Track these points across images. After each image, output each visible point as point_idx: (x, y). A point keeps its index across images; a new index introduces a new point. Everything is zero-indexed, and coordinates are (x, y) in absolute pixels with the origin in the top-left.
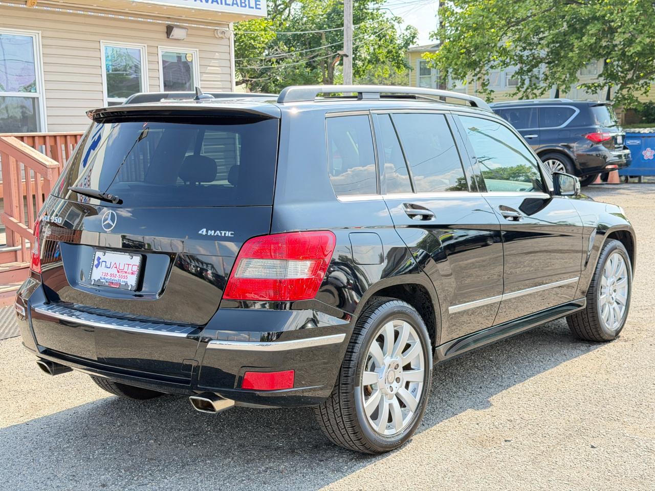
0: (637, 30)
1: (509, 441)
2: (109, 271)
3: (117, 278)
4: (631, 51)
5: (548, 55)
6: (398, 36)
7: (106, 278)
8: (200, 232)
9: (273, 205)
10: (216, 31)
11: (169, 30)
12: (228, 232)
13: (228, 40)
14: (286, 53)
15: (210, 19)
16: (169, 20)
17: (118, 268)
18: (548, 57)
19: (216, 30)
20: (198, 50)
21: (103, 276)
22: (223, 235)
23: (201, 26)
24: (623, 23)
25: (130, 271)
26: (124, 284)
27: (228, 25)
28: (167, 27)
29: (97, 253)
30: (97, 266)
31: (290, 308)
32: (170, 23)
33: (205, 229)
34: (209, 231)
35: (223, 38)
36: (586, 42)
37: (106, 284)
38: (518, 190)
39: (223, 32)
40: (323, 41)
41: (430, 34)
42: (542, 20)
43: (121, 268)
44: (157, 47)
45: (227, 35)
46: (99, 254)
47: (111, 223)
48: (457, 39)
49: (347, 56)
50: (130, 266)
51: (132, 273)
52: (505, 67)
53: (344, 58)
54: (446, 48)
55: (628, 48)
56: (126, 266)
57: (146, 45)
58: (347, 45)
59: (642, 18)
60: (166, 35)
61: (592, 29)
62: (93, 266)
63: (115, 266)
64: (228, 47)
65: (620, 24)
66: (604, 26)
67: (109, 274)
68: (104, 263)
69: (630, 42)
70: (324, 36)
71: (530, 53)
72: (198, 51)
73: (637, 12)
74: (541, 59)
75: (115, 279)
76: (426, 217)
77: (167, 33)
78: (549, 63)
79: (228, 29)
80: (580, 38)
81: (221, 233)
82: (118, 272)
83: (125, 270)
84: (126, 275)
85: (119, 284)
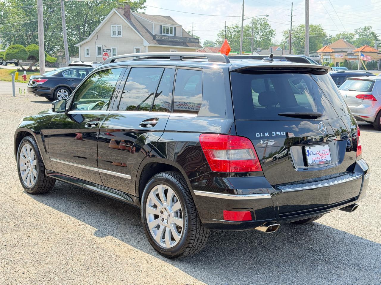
2: (316, 156)
3: (321, 159)
7: (315, 160)
17: (319, 153)
21: (313, 160)
26: (325, 161)
30: (309, 155)
43: (321, 153)
46: (307, 148)
47: (324, 129)
50: (325, 151)
51: (327, 154)
56: (323, 151)
63: (318, 153)
67: (316, 158)
68: (311, 153)
82: (320, 155)
83: (323, 154)
84: (324, 156)
85: (323, 162)
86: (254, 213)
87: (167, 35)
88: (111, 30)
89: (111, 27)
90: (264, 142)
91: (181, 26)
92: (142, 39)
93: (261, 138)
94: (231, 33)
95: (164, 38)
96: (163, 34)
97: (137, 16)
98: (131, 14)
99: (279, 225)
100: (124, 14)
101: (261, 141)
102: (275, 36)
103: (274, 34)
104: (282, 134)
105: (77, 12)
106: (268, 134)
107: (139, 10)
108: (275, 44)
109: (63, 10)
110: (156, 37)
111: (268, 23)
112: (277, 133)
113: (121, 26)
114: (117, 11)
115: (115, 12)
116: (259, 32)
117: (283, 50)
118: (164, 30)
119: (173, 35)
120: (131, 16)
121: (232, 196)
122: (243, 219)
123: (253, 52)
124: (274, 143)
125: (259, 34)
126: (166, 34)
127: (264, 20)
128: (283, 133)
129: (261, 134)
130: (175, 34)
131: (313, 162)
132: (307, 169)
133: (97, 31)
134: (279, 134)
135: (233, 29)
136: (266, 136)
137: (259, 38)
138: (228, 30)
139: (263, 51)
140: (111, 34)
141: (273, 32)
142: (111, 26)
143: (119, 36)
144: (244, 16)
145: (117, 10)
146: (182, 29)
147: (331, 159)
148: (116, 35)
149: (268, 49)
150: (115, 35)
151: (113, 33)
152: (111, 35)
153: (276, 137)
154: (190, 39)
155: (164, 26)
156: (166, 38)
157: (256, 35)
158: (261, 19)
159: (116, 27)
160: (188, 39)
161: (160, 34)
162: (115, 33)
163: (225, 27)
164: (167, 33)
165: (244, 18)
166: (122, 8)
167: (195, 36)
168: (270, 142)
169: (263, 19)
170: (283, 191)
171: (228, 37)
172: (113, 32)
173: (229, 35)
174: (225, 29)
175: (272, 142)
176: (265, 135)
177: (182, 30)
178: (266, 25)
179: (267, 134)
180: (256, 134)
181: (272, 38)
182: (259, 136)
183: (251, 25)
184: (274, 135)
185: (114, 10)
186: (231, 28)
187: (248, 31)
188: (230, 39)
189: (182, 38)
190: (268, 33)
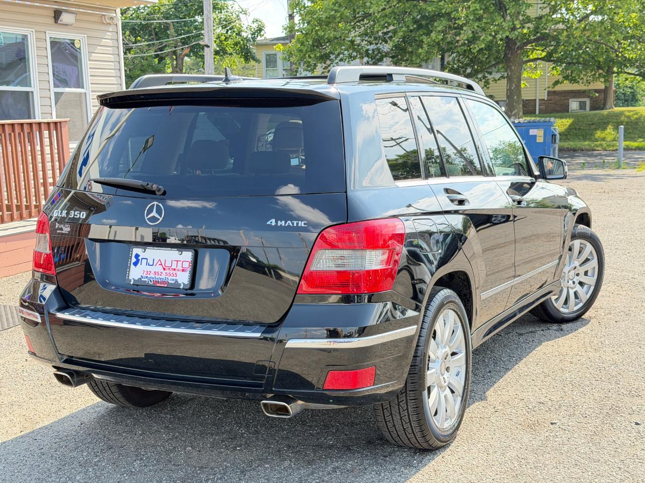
0: (480, 28)
1: (555, 423)
2: (153, 269)
3: (163, 277)
4: (475, 48)
5: (392, 50)
6: (245, 27)
7: (149, 276)
8: (269, 223)
9: (346, 192)
10: (103, 17)
11: (57, 14)
12: (300, 222)
13: (115, 26)
14: (133, 43)
15: (98, 4)
16: (56, 4)
17: (163, 264)
18: (392, 52)
19: (103, 15)
20: (86, 36)
21: (144, 275)
22: (295, 225)
23: (89, 11)
24: (468, 21)
25: (180, 267)
26: (174, 282)
27: (115, 10)
28: (55, 11)
29: (134, 249)
30: (136, 264)
31: (369, 301)
32: (57, 7)
33: (274, 220)
34: (279, 222)
35: (110, 24)
36: (435, 38)
37: (150, 283)
38: (501, 174)
39: (112, 18)
40: (171, 31)
41: (283, 26)
42: (391, 17)
43: (168, 264)
44: (45, 32)
45: (115, 21)
46: (136, 251)
47: (157, 216)
48: (310, 32)
49: (208, 46)
50: (180, 263)
51: (183, 270)
52: (352, 60)
53: (205, 48)
54: (299, 41)
55: (473, 45)
56: (175, 263)
57: (34, 30)
58: (208, 35)
59: (485, 16)
60: (54, 20)
61: (440, 25)
62: (130, 264)
63: (159, 263)
64: (116, 34)
65: (465, 22)
66: (451, 23)
67: (153, 272)
68: (144, 261)
69: (474, 39)
70: (171, 26)
71: (376, 47)
72: (86, 38)
73: (480, 10)
74: (386, 53)
75: (161, 277)
76: (461, 202)
77: (55, 17)
78: (393, 57)
79: (115, 15)
80: (428, 34)
81: (293, 224)
82: (164, 269)
83: (174, 267)
84: (174, 272)
85: (166, 283)
90: (59, 227)
101: (57, 224)
106: (66, 213)
112: (76, 213)
124: (69, 229)
131: (139, 279)
134: (77, 216)
136: (63, 215)
153: (74, 220)
168: (66, 227)
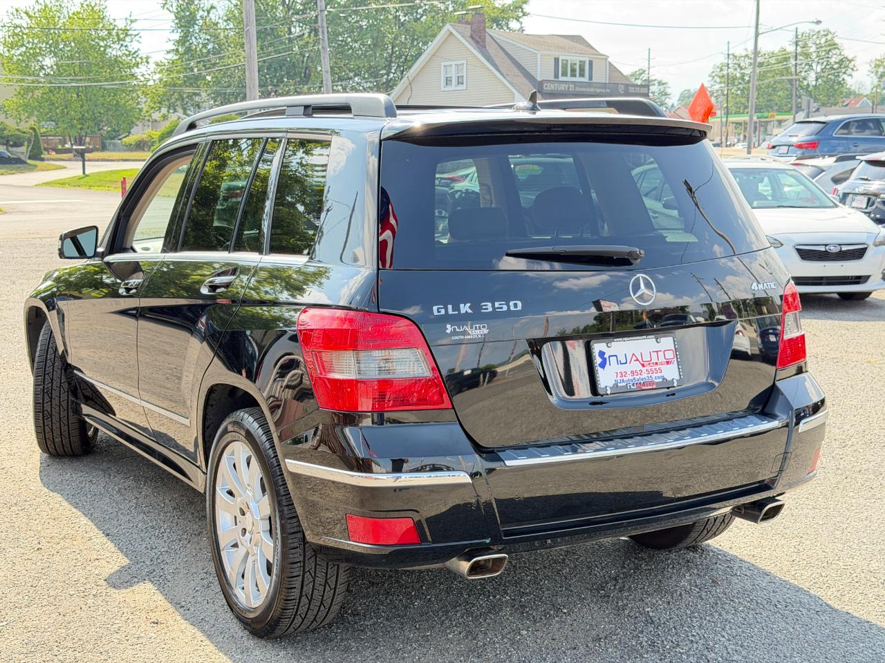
2: (628, 368)
3: (645, 376)
7: (625, 379)
17: (640, 359)
21: (619, 378)
25: (662, 359)
26: (660, 380)
29: (595, 344)
30: (603, 365)
37: (632, 387)
43: (646, 358)
46: (599, 346)
50: (661, 354)
51: (668, 363)
56: (654, 354)
62: (596, 367)
63: (634, 358)
67: (629, 373)
68: (613, 359)
75: (642, 377)
82: (643, 366)
83: (655, 360)
84: (657, 367)
85: (651, 383)
86: (425, 526)
87: (573, 79)
88: (442, 73)
89: (442, 67)
90: (457, 330)
91: (605, 58)
92: (512, 92)
93: (447, 318)
94: (742, 69)
95: (563, 89)
96: (561, 78)
97: (501, 38)
98: (487, 36)
99: (505, 558)
100: (472, 37)
101: (448, 326)
102: (853, 73)
103: (851, 67)
104: (512, 308)
105: (372, 37)
106: (470, 307)
107: (514, 25)
108: (857, 92)
109: (323, 32)
110: (544, 86)
111: (836, 40)
112: (497, 305)
113: (465, 65)
114: (456, 30)
115: (451, 33)
116: (814, 65)
117: (873, 105)
118: (565, 67)
119: (586, 79)
120: (488, 39)
121: (366, 477)
122: (399, 541)
123: (797, 113)
124: (486, 331)
125: (814, 68)
126: (569, 78)
127: (826, 36)
128: (516, 305)
129: (450, 307)
130: (591, 78)
131: (616, 385)
132: (601, 403)
133: (411, 78)
134: (502, 308)
135: (746, 59)
136: (463, 311)
137: (814, 79)
138: (735, 61)
139: (823, 109)
140: (442, 82)
141: (850, 62)
142: (443, 64)
143: (460, 87)
144: (759, 26)
145: (456, 27)
146: (610, 63)
147: (680, 375)
148: (453, 86)
149: (835, 105)
150: (451, 84)
151: (447, 80)
152: (442, 87)
153: (495, 315)
154: (627, 86)
155: (565, 58)
156: (569, 88)
157: (806, 71)
158: (819, 32)
159: (454, 66)
160: (622, 86)
161: (555, 78)
162: (451, 81)
163: (728, 55)
164: (571, 76)
165: (760, 31)
166: (467, 23)
167: (655, 80)
168: (476, 329)
169: (824, 31)
170: (508, 463)
171: (734, 78)
172: (447, 78)
173: (738, 75)
174: (726, 61)
175: (480, 329)
176: (459, 310)
177: (608, 66)
178: (830, 45)
179: (465, 308)
180: (435, 308)
181: (845, 76)
182: (443, 312)
183: (791, 49)
184: (487, 309)
185: (448, 27)
186: (742, 56)
187: (785, 63)
188: (740, 83)
189: (607, 85)
190: (835, 66)
